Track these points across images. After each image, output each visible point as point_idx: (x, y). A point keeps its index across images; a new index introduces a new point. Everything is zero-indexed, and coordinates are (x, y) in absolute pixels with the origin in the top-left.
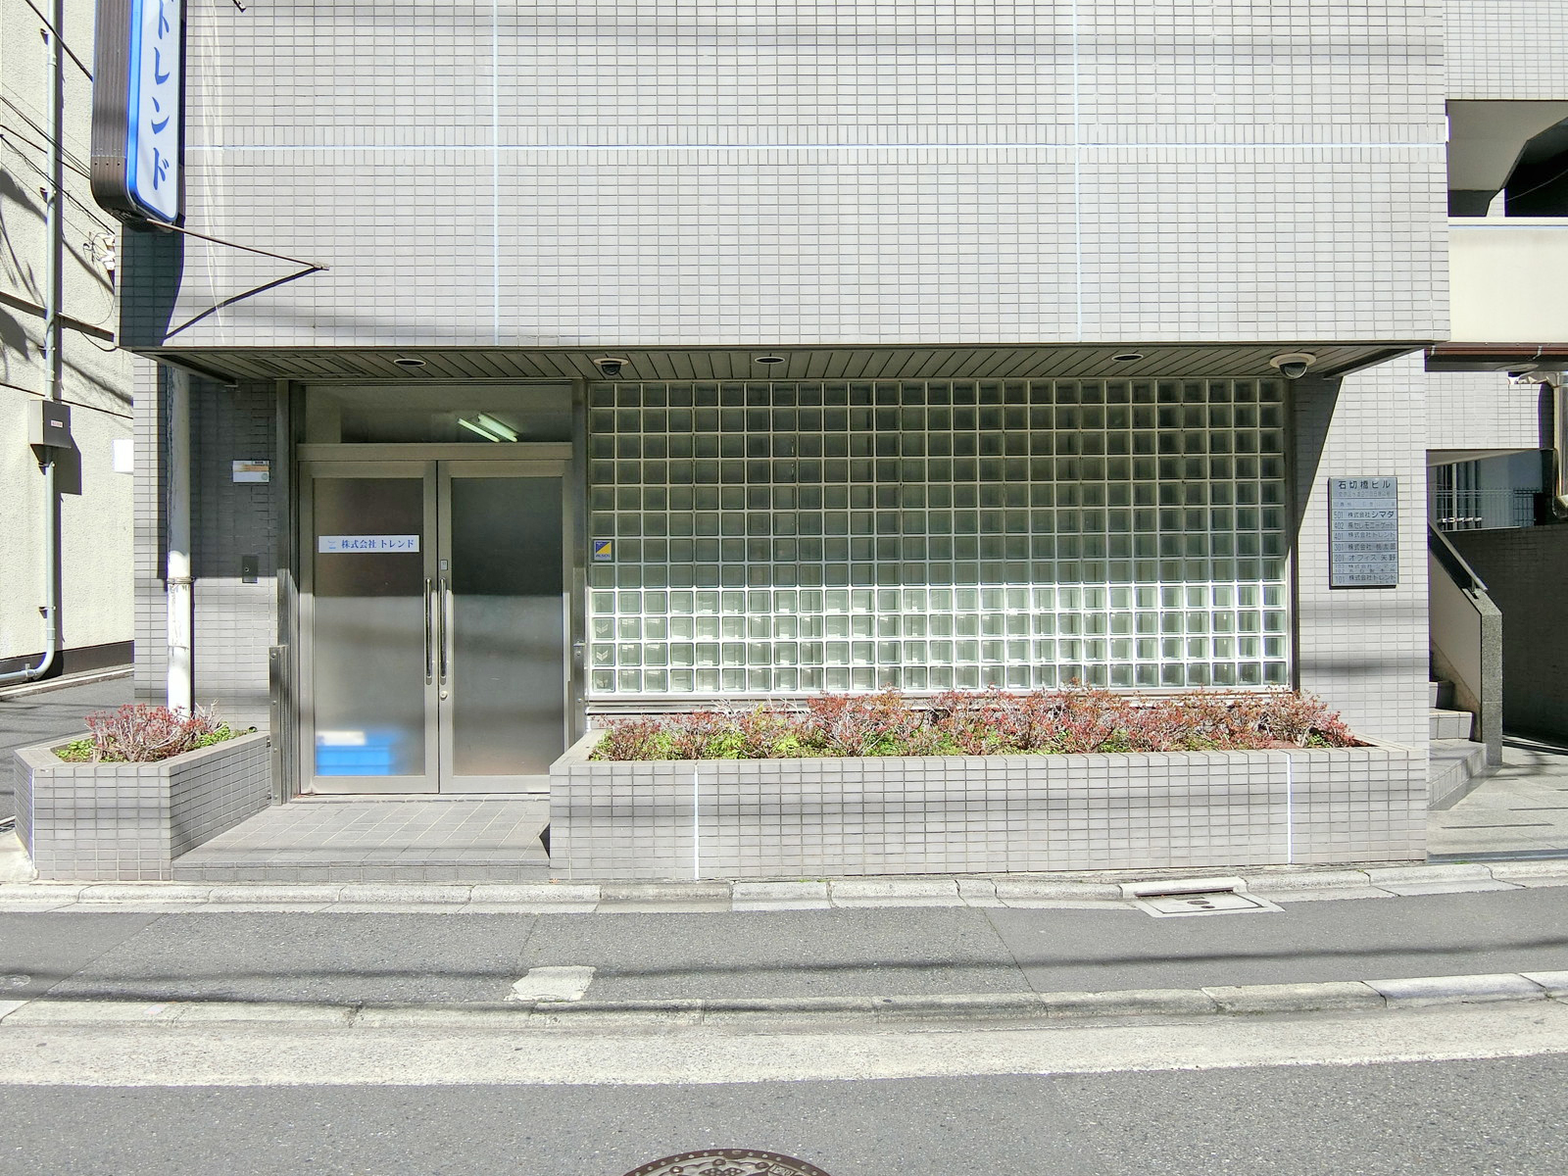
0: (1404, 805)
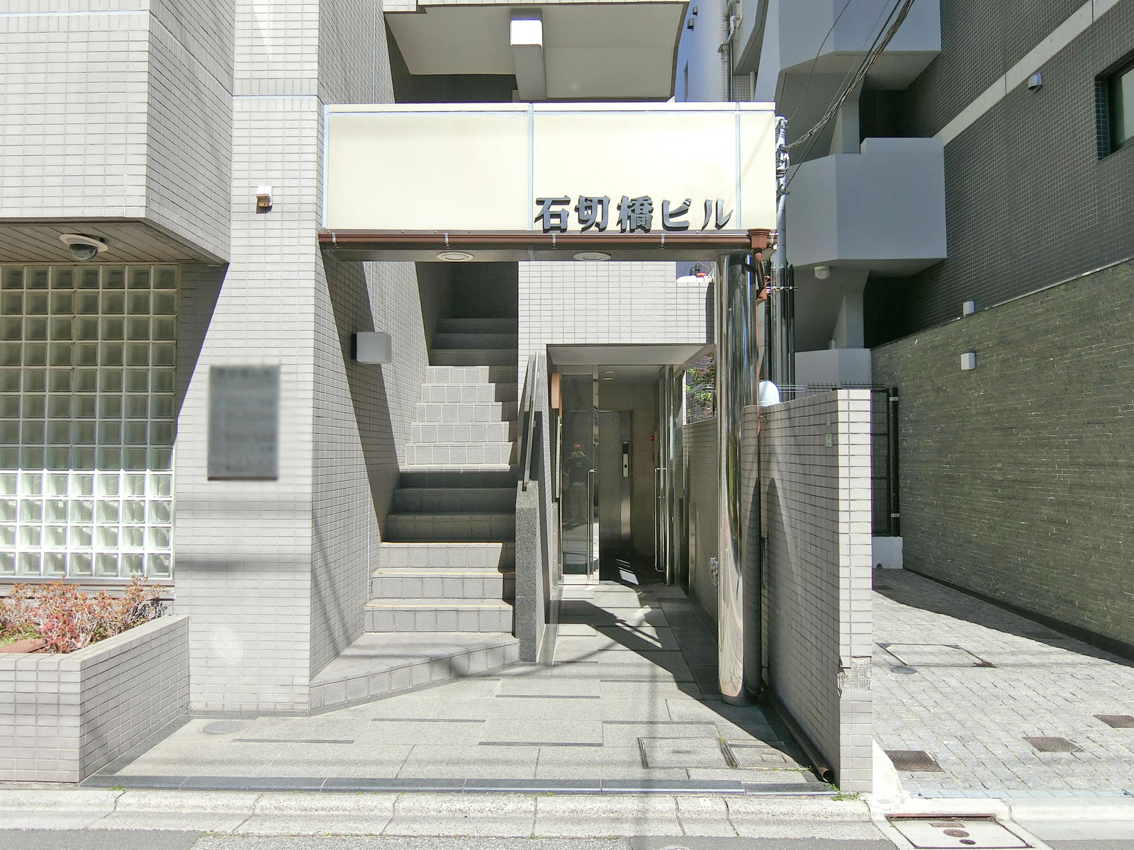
0: (53, 721)
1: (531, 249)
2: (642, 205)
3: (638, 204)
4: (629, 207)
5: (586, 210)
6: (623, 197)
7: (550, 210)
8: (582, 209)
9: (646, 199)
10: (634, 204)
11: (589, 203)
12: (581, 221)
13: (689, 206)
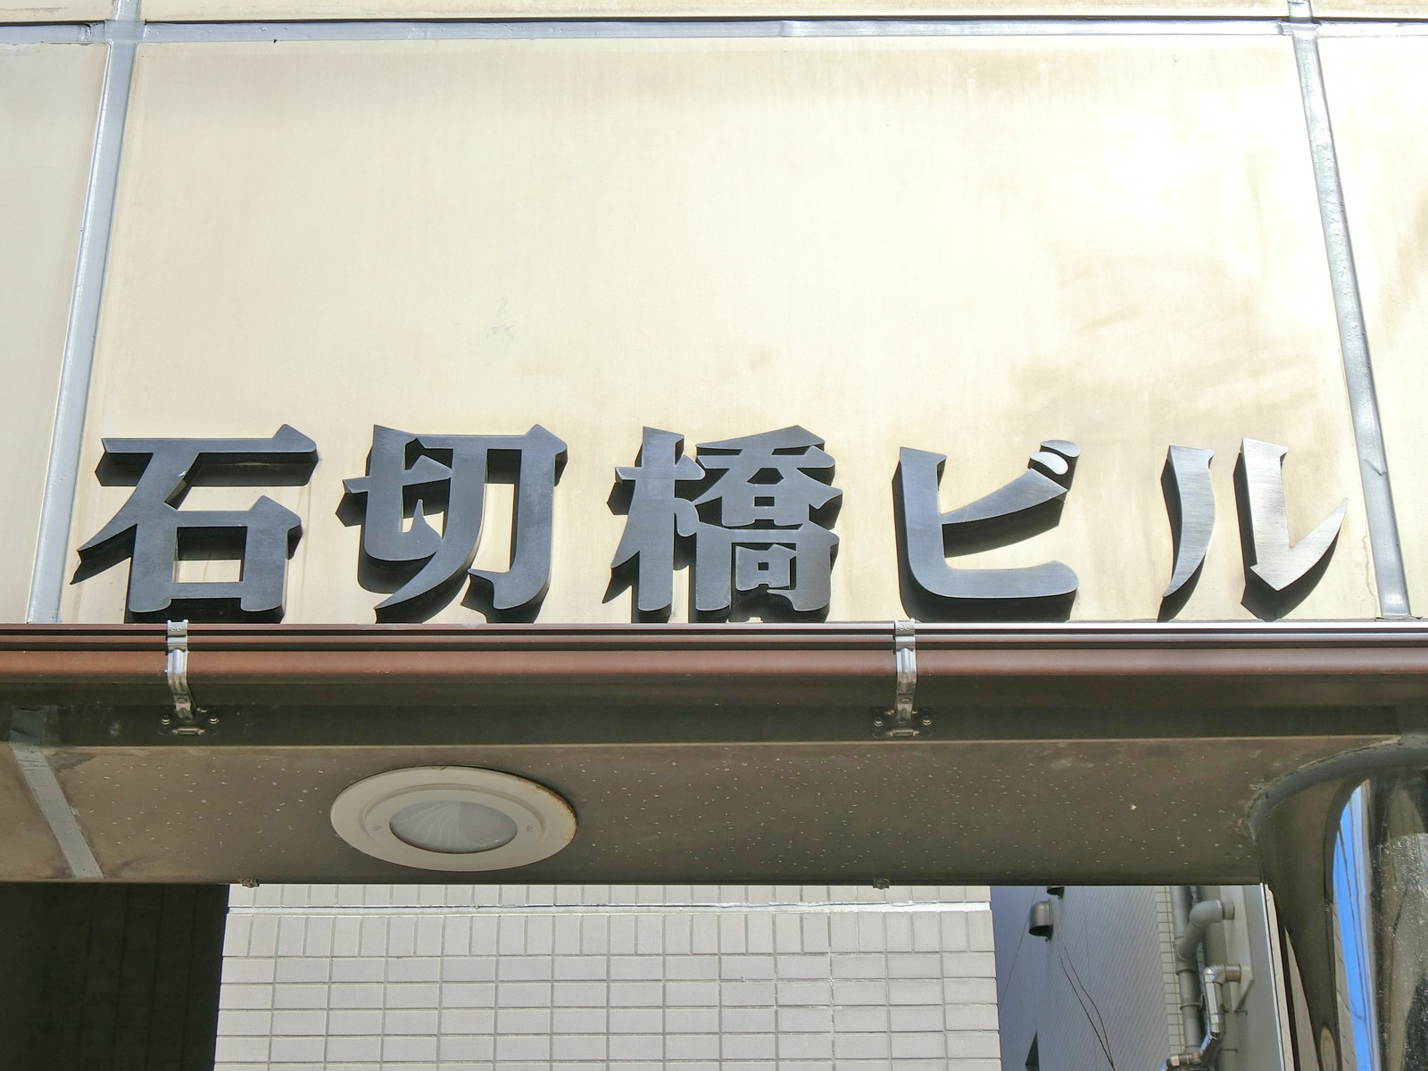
1: (30, 738)
2: (768, 476)
3: (739, 470)
4: (686, 489)
5: (409, 509)
6: (649, 433)
7: (187, 505)
8: (387, 500)
9: (795, 444)
10: (714, 476)
11: (431, 469)
12: (375, 571)
13: (1065, 480)
